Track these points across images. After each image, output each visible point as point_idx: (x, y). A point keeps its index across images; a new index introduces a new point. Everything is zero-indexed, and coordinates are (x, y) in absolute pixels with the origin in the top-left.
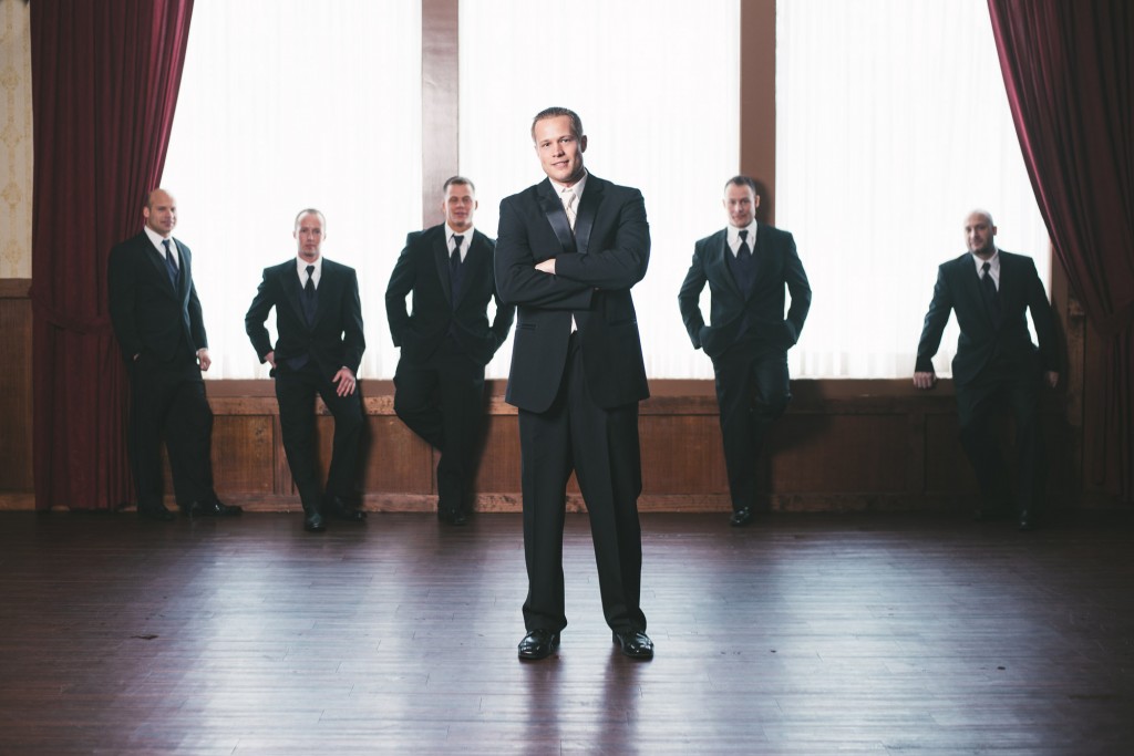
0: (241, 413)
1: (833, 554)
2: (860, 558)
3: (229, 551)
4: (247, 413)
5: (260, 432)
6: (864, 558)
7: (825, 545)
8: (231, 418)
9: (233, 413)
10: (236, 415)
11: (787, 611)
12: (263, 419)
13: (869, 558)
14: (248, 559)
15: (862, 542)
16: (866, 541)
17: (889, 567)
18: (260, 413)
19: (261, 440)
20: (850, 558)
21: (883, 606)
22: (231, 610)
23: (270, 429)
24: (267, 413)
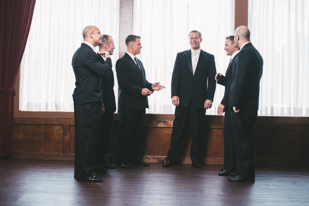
0: (52, 124)
1: (270, 179)
2: (280, 180)
3: (39, 171)
4: (54, 124)
5: (59, 131)
6: (282, 180)
7: (266, 176)
8: (48, 126)
9: (49, 124)
10: (50, 125)
11: (254, 198)
12: (59, 127)
13: (284, 180)
14: (45, 174)
15: (280, 175)
16: (281, 175)
17: (292, 184)
18: (58, 124)
19: (59, 134)
20: (276, 181)
21: (294, 198)
22: (28, 191)
23: (62, 130)
24: (61, 124)
